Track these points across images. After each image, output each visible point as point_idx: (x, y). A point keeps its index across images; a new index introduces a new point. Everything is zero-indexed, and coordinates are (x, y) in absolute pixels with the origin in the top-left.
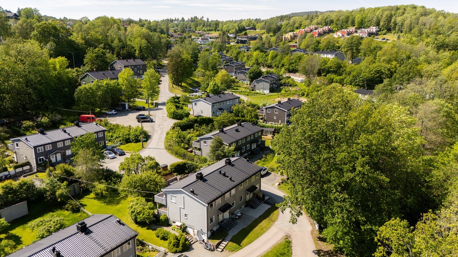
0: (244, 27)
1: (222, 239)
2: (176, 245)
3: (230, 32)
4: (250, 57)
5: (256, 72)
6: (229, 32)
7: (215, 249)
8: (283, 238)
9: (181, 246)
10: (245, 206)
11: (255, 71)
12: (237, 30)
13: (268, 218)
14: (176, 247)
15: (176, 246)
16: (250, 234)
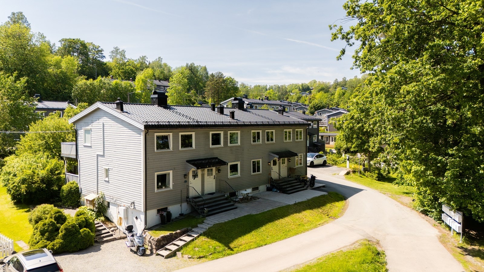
0: (309, 87)
1: (183, 230)
2: (47, 231)
3: (293, 92)
4: (313, 100)
5: (319, 106)
6: (291, 92)
7: (154, 251)
8: (357, 242)
9: (60, 234)
10: (268, 189)
11: (317, 105)
12: (301, 89)
13: (320, 210)
14: (48, 239)
15: (47, 234)
16: (263, 228)
